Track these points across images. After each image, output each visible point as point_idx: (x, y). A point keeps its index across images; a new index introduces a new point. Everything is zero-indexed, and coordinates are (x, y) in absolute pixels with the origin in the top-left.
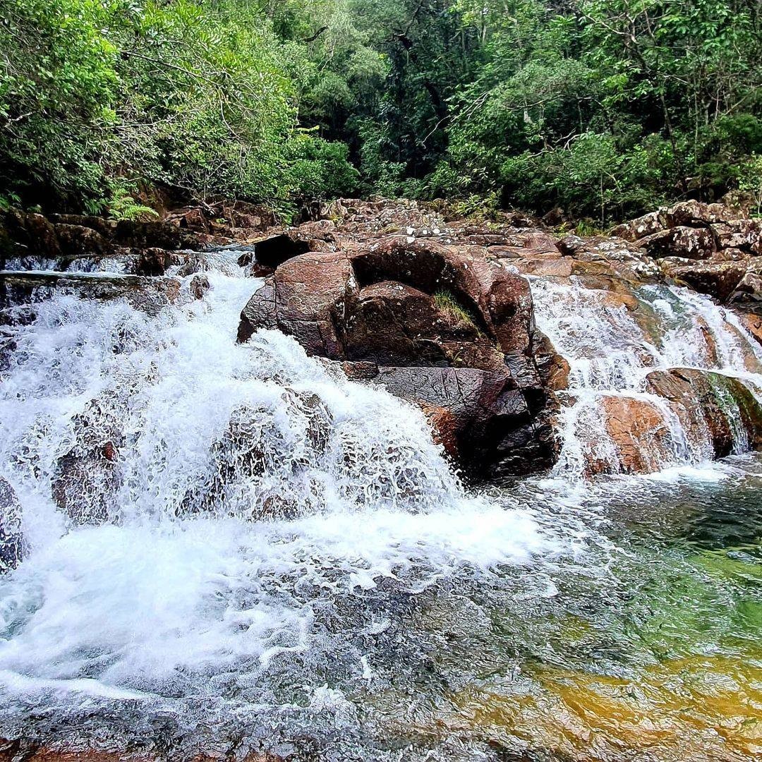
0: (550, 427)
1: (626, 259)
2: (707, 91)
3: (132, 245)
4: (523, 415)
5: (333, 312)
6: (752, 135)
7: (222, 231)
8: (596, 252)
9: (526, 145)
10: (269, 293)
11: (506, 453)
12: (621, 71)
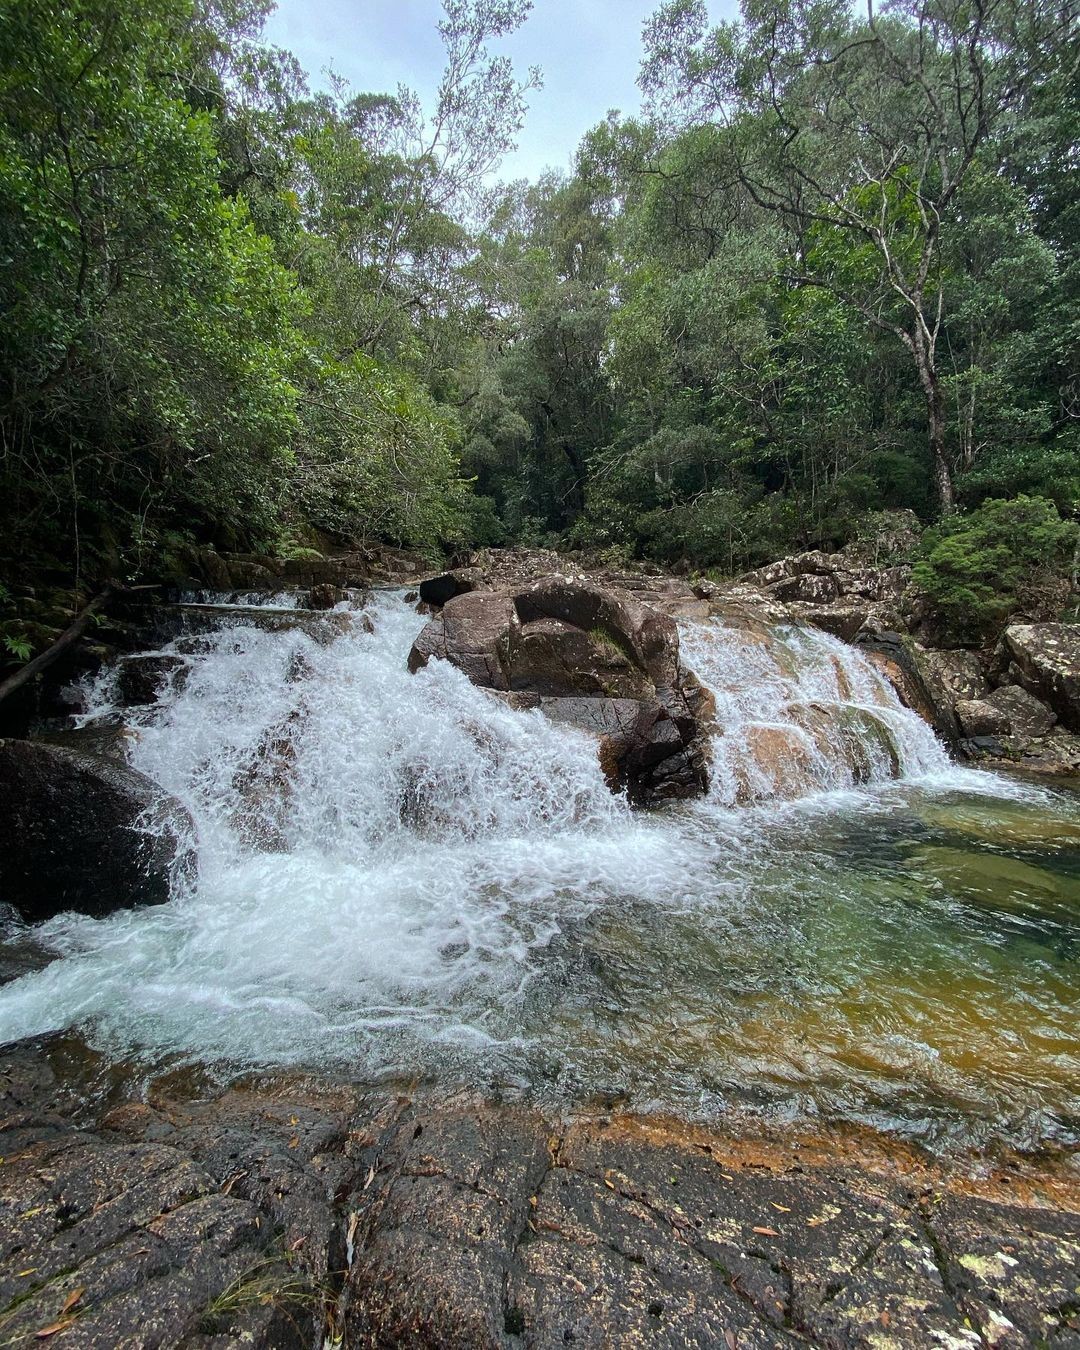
0: (702, 755)
1: (759, 602)
2: (825, 455)
3: (300, 583)
4: (677, 742)
5: (498, 646)
6: (868, 494)
7: (380, 574)
8: (729, 596)
9: (658, 503)
10: (438, 626)
11: (662, 779)
12: (746, 436)
